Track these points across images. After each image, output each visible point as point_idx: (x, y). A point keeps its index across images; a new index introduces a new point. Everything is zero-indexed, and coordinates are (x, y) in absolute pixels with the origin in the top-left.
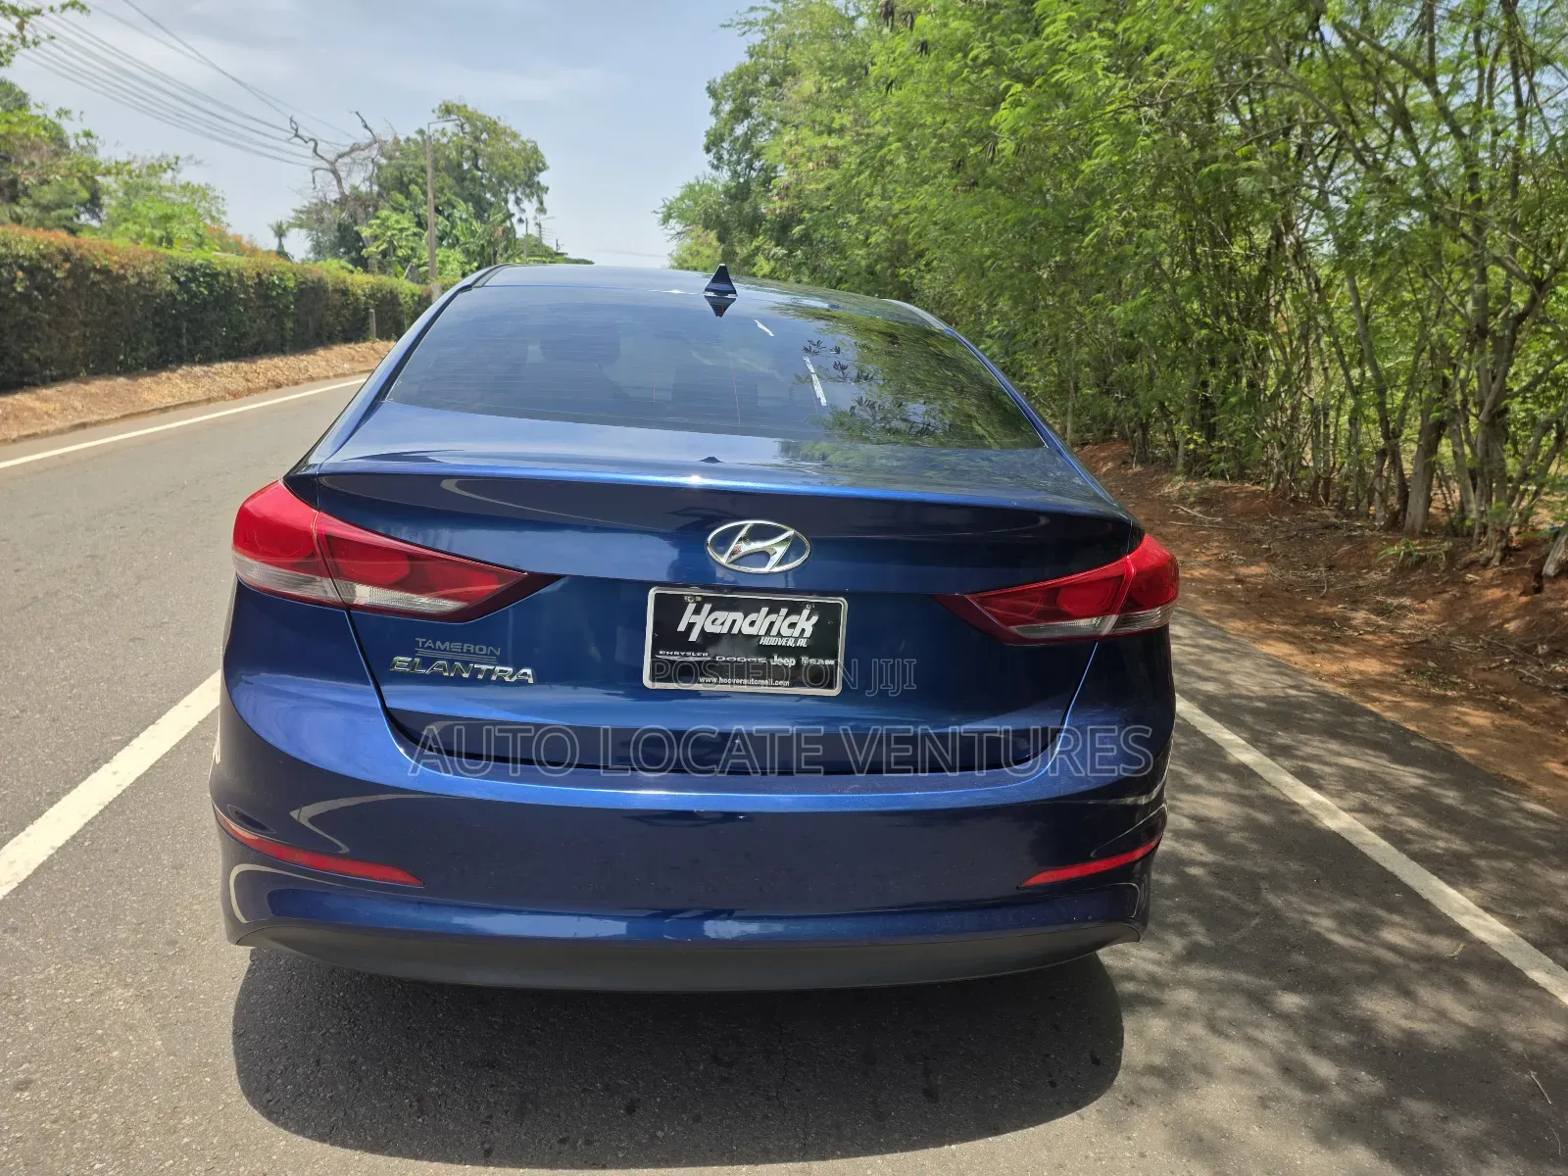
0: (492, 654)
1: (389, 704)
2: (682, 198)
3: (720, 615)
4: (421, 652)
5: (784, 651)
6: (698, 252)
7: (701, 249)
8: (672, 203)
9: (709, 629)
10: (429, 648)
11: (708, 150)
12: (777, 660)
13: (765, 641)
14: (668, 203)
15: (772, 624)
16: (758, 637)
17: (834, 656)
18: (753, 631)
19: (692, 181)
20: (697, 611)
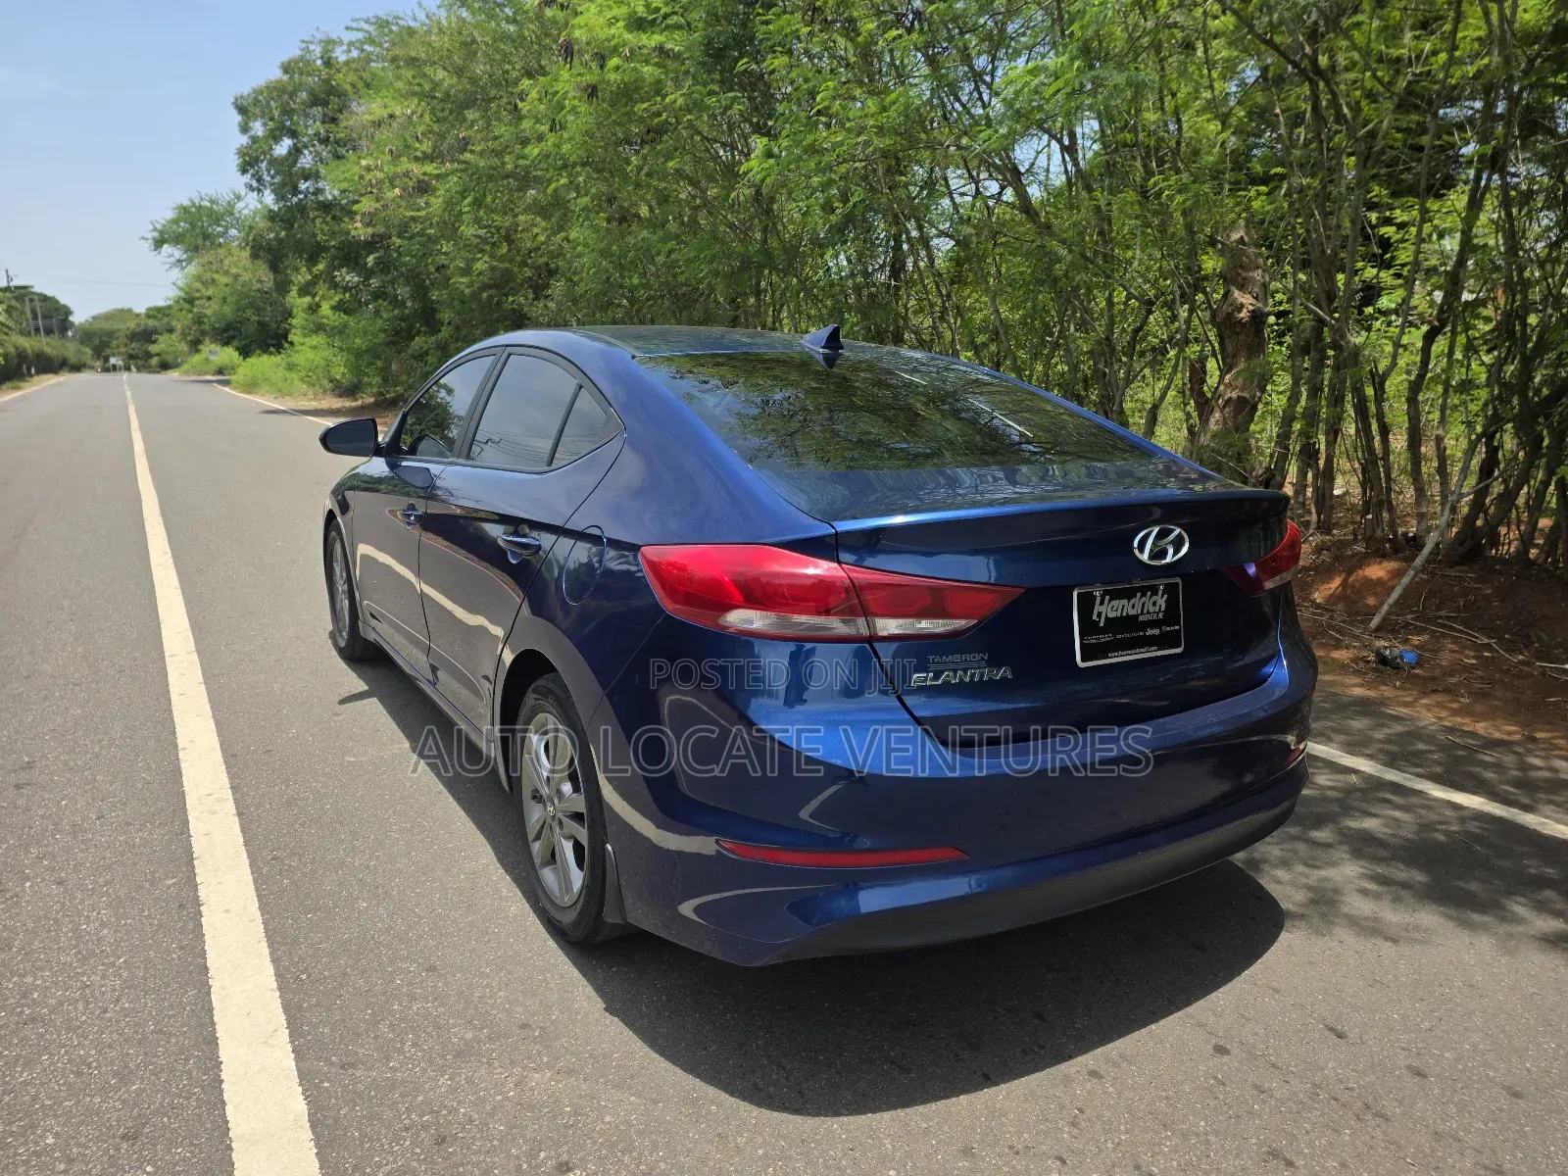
0: (983, 659)
1: (918, 714)
2: (175, 222)
3: (1115, 603)
4: (932, 667)
5: (1153, 624)
6: (213, 280)
7: (216, 276)
8: (164, 226)
9: (1111, 615)
10: (938, 663)
11: (244, 171)
12: (1149, 632)
13: (1141, 618)
14: (159, 227)
15: (1143, 605)
16: (1138, 616)
17: (1179, 624)
18: (1132, 612)
19: (186, 203)
20: (1102, 603)
